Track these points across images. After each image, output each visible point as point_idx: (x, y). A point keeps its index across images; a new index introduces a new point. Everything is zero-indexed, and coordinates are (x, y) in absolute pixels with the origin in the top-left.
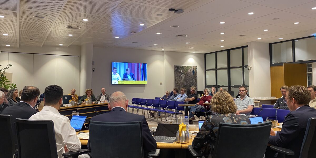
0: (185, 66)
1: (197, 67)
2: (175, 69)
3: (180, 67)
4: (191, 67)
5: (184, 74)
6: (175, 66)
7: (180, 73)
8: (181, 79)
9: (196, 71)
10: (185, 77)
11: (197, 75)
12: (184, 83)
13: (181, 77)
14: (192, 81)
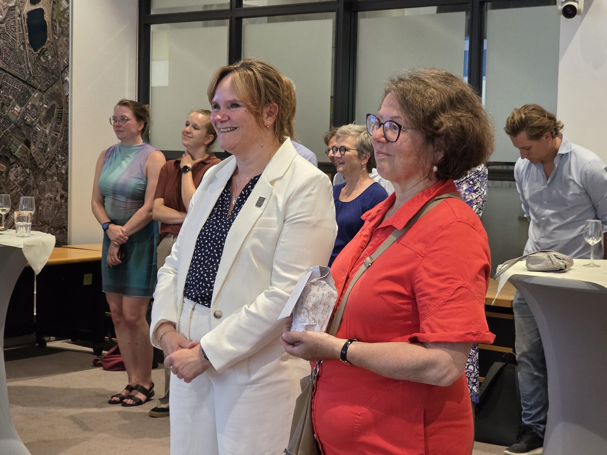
9: (62, 18)
11: (66, 54)
14: (21, 105)
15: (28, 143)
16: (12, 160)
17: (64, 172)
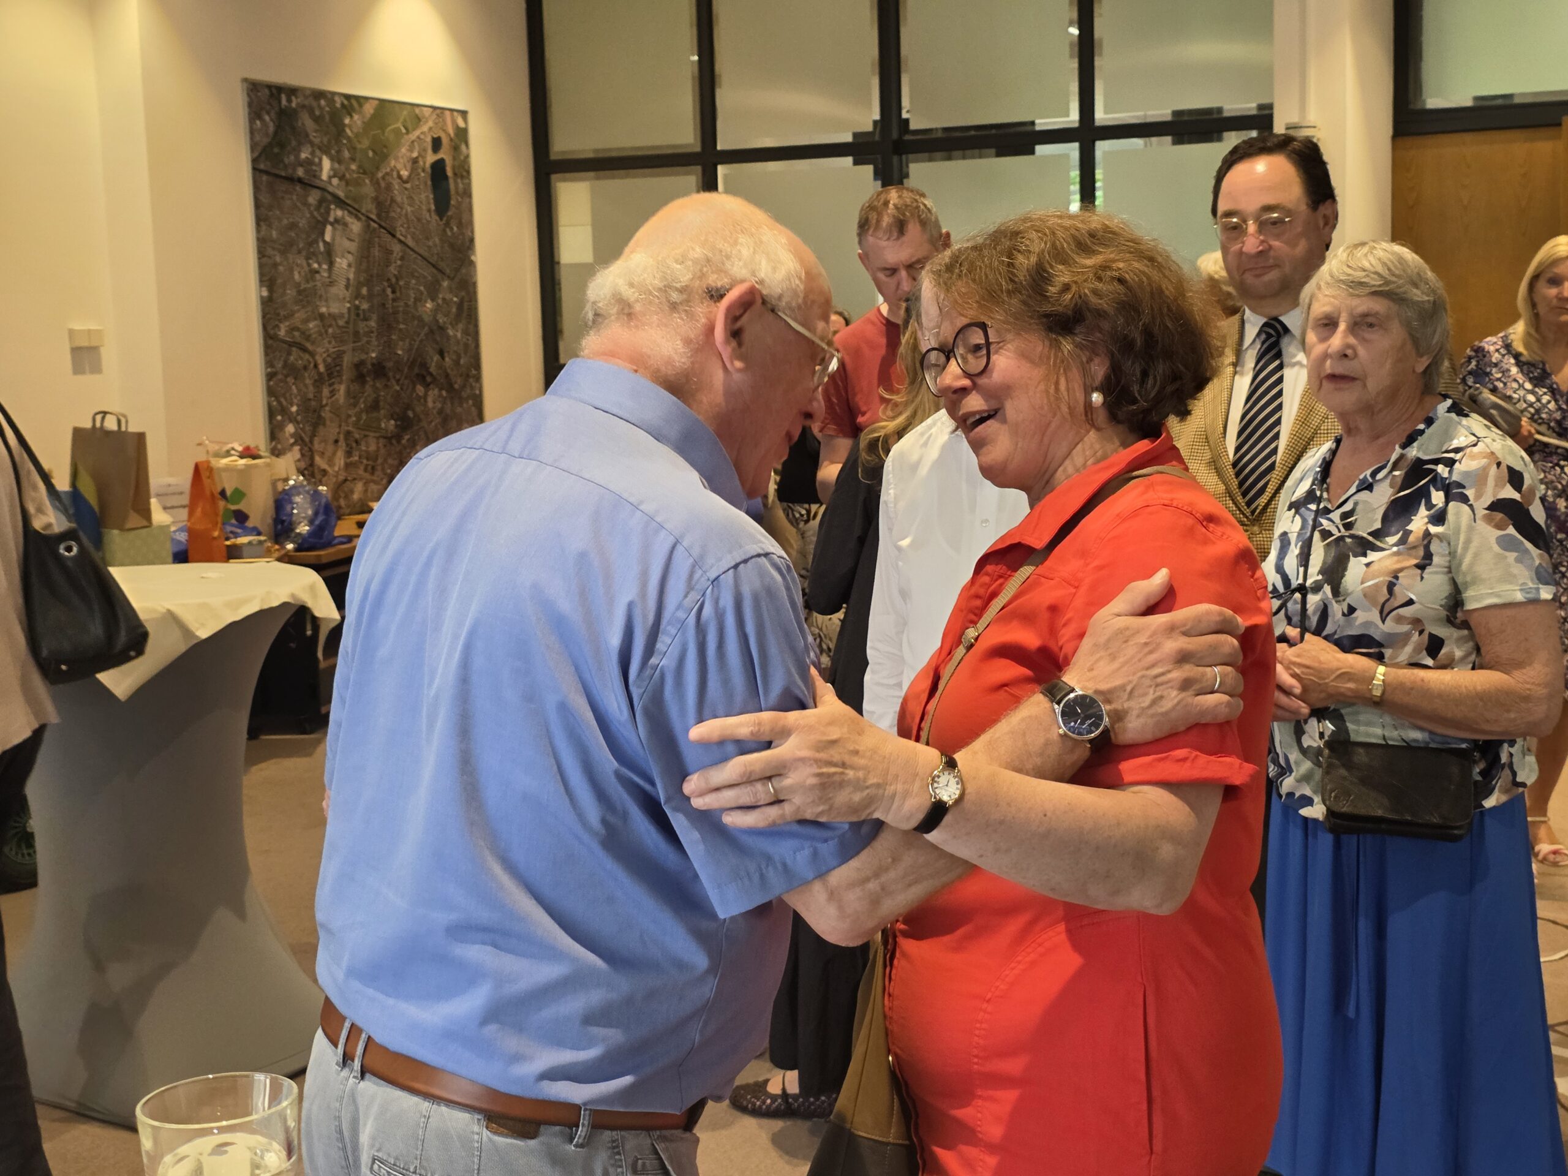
0: (361, 100)
1: (464, 114)
2: (252, 132)
3: (311, 111)
4: (413, 113)
5: (356, 213)
6: (253, 88)
7: (313, 198)
8: (332, 283)
9: (464, 171)
10: (367, 244)
11: (470, 223)
12: (356, 334)
13: (329, 255)
14: (433, 300)
15: (441, 353)
16: (429, 379)
17: (477, 392)
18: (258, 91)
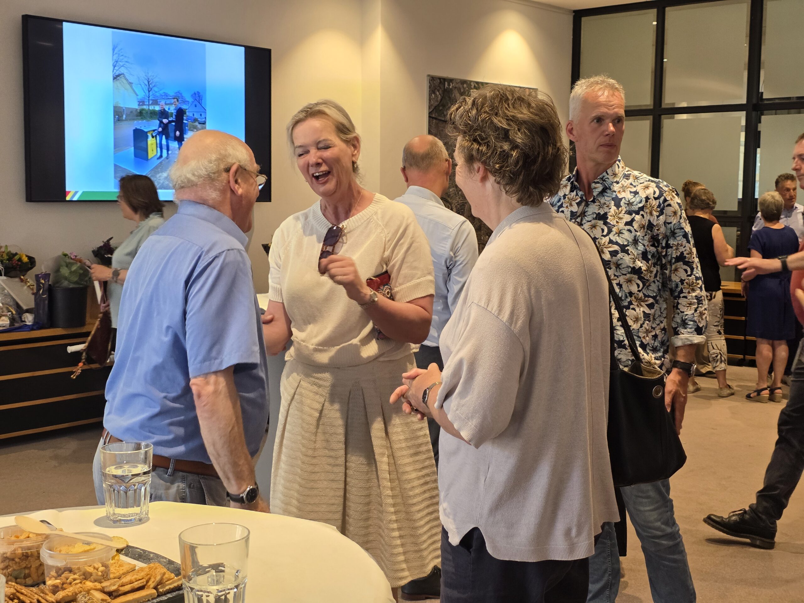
6: (432, 79)
18: (434, 81)
